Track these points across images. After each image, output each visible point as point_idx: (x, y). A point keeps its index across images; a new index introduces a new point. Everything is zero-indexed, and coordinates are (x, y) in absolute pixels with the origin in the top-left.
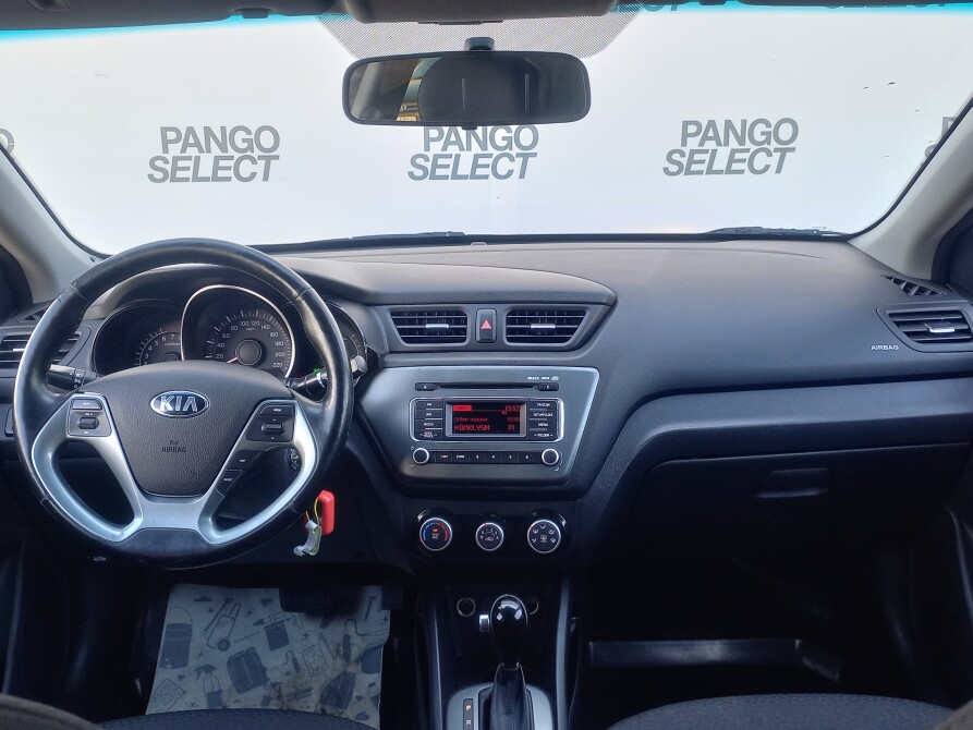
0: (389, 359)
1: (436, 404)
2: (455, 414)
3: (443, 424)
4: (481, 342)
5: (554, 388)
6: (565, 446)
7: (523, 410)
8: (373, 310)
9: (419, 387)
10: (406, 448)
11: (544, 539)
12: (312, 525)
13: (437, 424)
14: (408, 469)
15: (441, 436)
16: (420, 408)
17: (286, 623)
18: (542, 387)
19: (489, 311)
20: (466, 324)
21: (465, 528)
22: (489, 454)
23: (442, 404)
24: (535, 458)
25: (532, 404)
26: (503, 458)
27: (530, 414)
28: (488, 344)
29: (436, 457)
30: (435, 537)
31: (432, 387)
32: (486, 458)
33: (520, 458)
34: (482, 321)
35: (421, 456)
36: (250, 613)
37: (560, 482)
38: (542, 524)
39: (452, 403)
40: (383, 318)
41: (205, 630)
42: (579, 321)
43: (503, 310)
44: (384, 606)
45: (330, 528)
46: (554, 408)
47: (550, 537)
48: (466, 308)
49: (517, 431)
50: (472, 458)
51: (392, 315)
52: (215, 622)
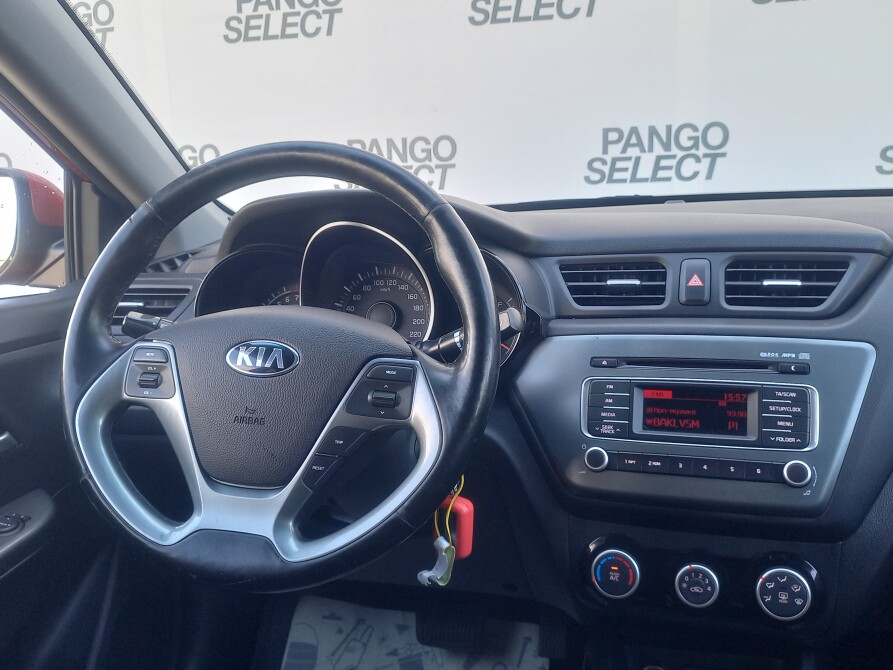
0: (555, 325)
1: (619, 386)
2: (648, 403)
3: (629, 415)
4: (689, 303)
5: (803, 370)
6: (821, 458)
7: (753, 402)
8: (536, 263)
9: (595, 363)
10: (575, 445)
11: (783, 598)
12: (443, 543)
13: (620, 415)
14: (577, 476)
15: (626, 432)
16: (597, 390)
17: (424, 658)
18: (782, 369)
19: (702, 263)
20: (665, 280)
21: (659, 570)
22: (700, 462)
23: (629, 387)
24: (773, 474)
25: (765, 392)
26: (719, 470)
27: (763, 408)
28: (697, 306)
29: (617, 462)
30: (614, 577)
31: (615, 363)
32: (693, 468)
33: (747, 472)
34: (690, 276)
35: (596, 458)
36: (383, 639)
37: (812, 512)
38: (783, 575)
39: (644, 386)
40: (551, 273)
41: (333, 655)
42: (838, 277)
43: (721, 261)
44: (542, 653)
45: (467, 549)
46: (802, 399)
47: (793, 596)
48: (666, 259)
49: (744, 433)
50: (670, 466)
51: (561, 269)
52: (344, 646)
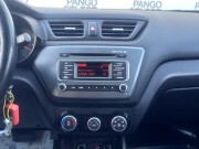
0: (48, 42)
1: (69, 63)
2: (79, 68)
3: (72, 72)
4: (91, 35)
5: (125, 56)
6: (129, 83)
7: (110, 67)
9: (61, 55)
10: (54, 84)
11: (119, 125)
12: (7, 121)
13: (70, 72)
14: (57, 93)
15: (72, 78)
16: (62, 64)
18: (119, 56)
19: (94, 23)
20: (83, 28)
21: (83, 120)
22: (95, 86)
23: (72, 63)
24: (116, 88)
25: (114, 63)
26: (101, 88)
27: (113, 68)
28: (93, 37)
29: (69, 88)
30: (68, 125)
31: (68, 55)
32: (93, 88)
33: (109, 88)
34: (92, 27)
35: (62, 87)
37: (127, 99)
38: (118, 118)
39: (77, 63)
42: (133, 28)
43: (100, 23)
44: (51, 138)
45: (17, 121)
46: (124, 65)
47: (122, 124)
48: (84, 22)
49: (107, 75)
50: (86, 88)
51: (49, 24)
